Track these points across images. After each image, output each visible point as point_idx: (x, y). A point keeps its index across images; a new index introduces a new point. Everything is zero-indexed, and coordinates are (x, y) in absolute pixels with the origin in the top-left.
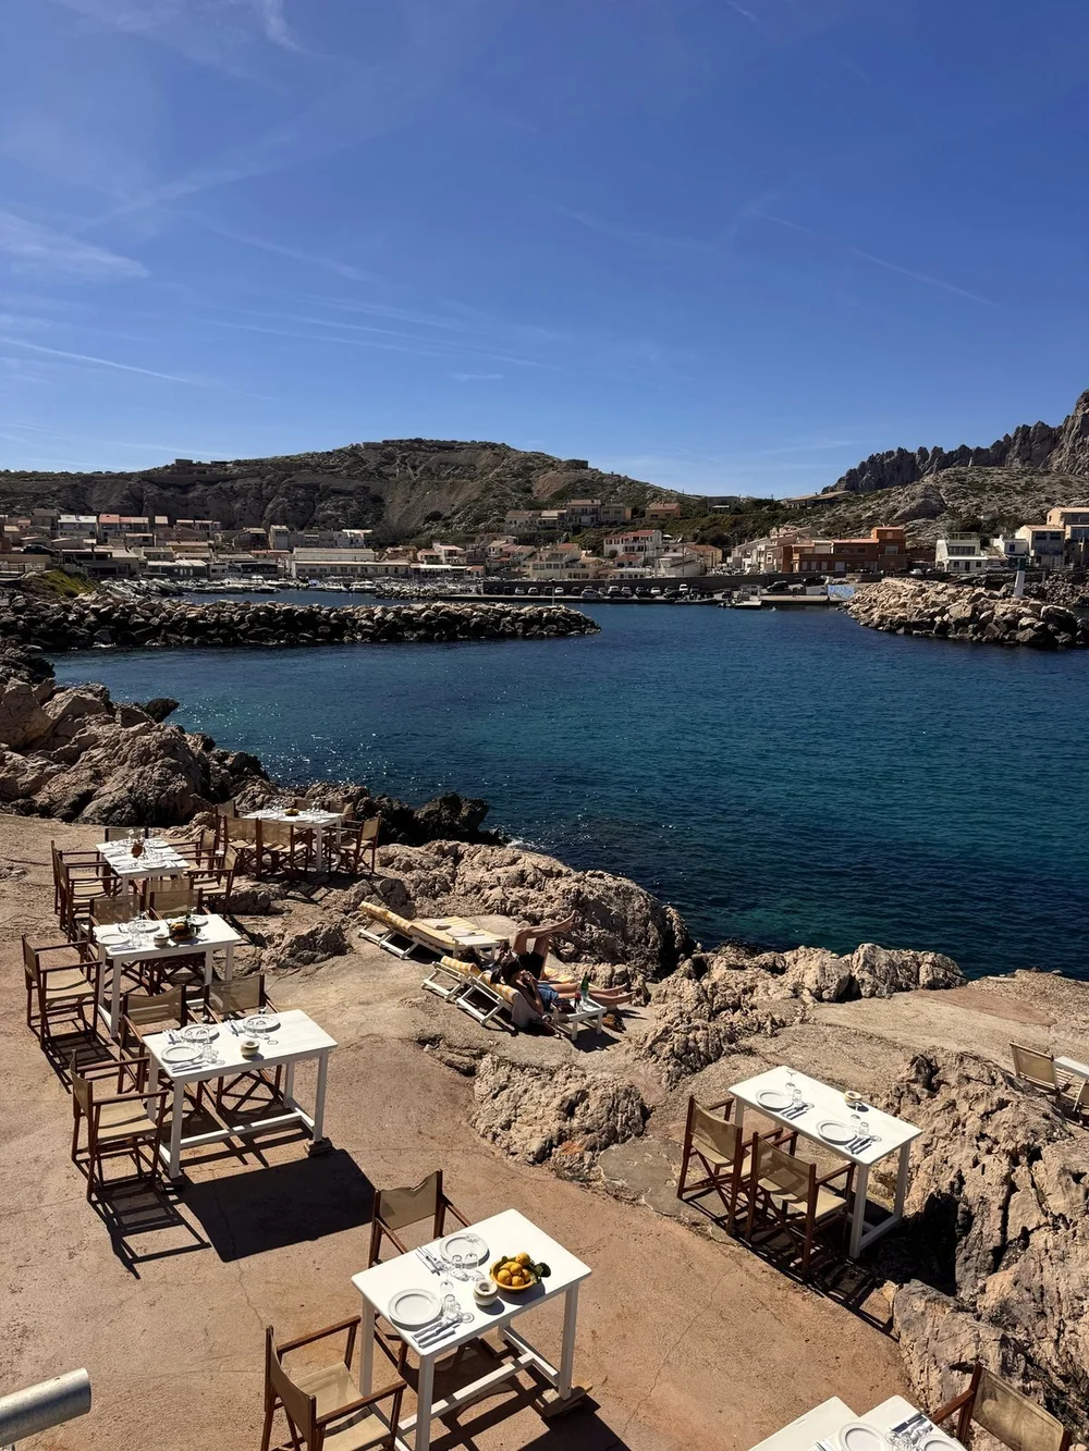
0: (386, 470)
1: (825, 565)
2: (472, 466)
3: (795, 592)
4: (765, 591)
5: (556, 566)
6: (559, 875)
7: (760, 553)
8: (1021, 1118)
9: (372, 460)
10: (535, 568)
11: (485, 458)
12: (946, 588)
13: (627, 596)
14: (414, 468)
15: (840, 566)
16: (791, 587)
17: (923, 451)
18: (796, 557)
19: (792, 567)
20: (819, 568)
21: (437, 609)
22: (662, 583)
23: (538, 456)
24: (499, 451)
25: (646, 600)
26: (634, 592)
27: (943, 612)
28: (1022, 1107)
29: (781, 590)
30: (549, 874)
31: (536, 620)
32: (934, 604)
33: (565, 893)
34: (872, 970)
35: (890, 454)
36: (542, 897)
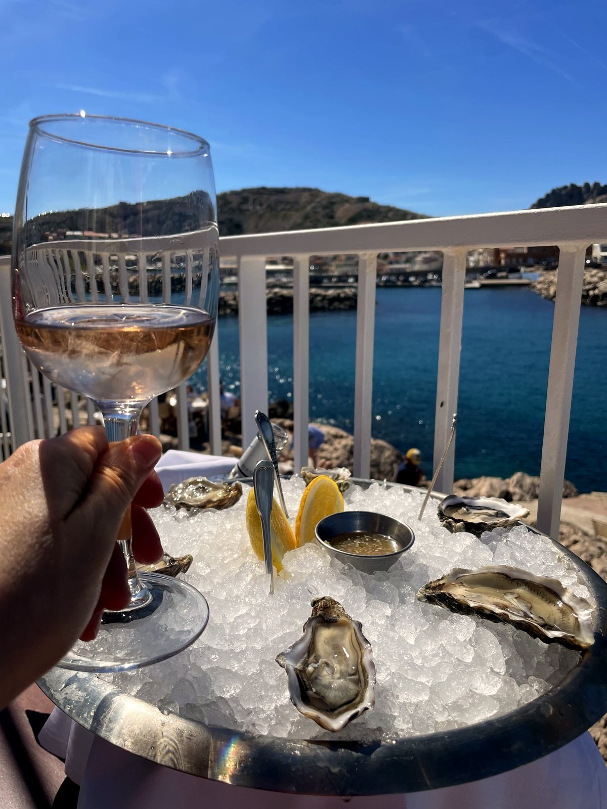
0: (244, 207)
1: (521, 260)
2: (296, 202)
3: (502, 278)
4: (482, 277)
5: (350, 265)
6: (342, 437)
7: (480, 254)
8: (584, 549)
9: (235, 202)
10: (338, 266)
11: (305, 197)
12: (598, 273)
13: (394, 282)
14: (261, 205)
15: (531, 261)
16: (499, 275)
17: (587, 185)
18: (503, 255)
19: (500, 262)
20: (517, 261)
21: (276, 293)
22: (417, 274)
23: (339, 195)
24: (314, 193)
25: (407, 285)
26: (398, 279)
27: (595, 288)
28: (587, 544)
29: (493, 276)
30: (336, 437)
31: (337, 298)
32: (589, 283)
33: (345, 447)
34: (521, 487)
35: (566, 187)
36: (331, 448)
